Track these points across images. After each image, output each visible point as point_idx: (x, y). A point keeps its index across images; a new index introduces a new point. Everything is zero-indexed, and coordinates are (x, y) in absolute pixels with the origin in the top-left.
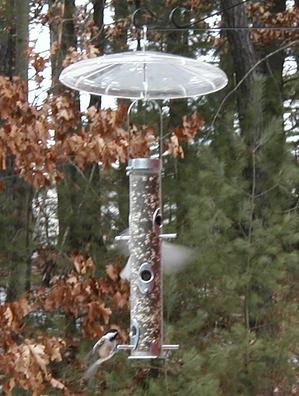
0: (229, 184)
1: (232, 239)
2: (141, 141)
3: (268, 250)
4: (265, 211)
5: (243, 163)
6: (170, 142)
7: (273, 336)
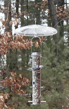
0: (51, 54)
2: (29, 43)
3: (61, 71)
6: (36, 43)
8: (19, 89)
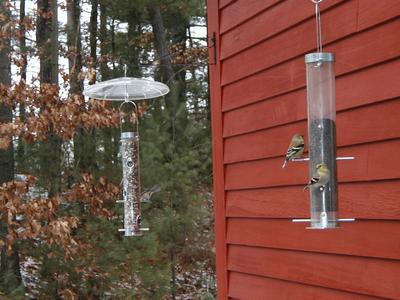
0: (162, 136)
1: (163, 163)
2: (118, 116)
3: (181, 169)
4: (180, 149)
5: (169, 125)
6: (132, 116)
7: (185, 212)
8: (99, 207)
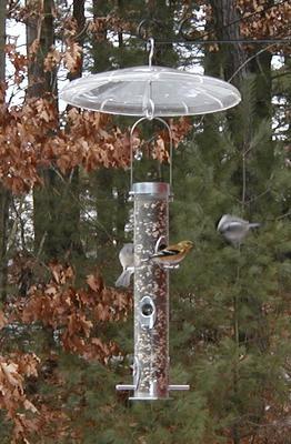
0: (219, 190)
3: (258, 259)
6: (156, 144)
8: (84, 336)
